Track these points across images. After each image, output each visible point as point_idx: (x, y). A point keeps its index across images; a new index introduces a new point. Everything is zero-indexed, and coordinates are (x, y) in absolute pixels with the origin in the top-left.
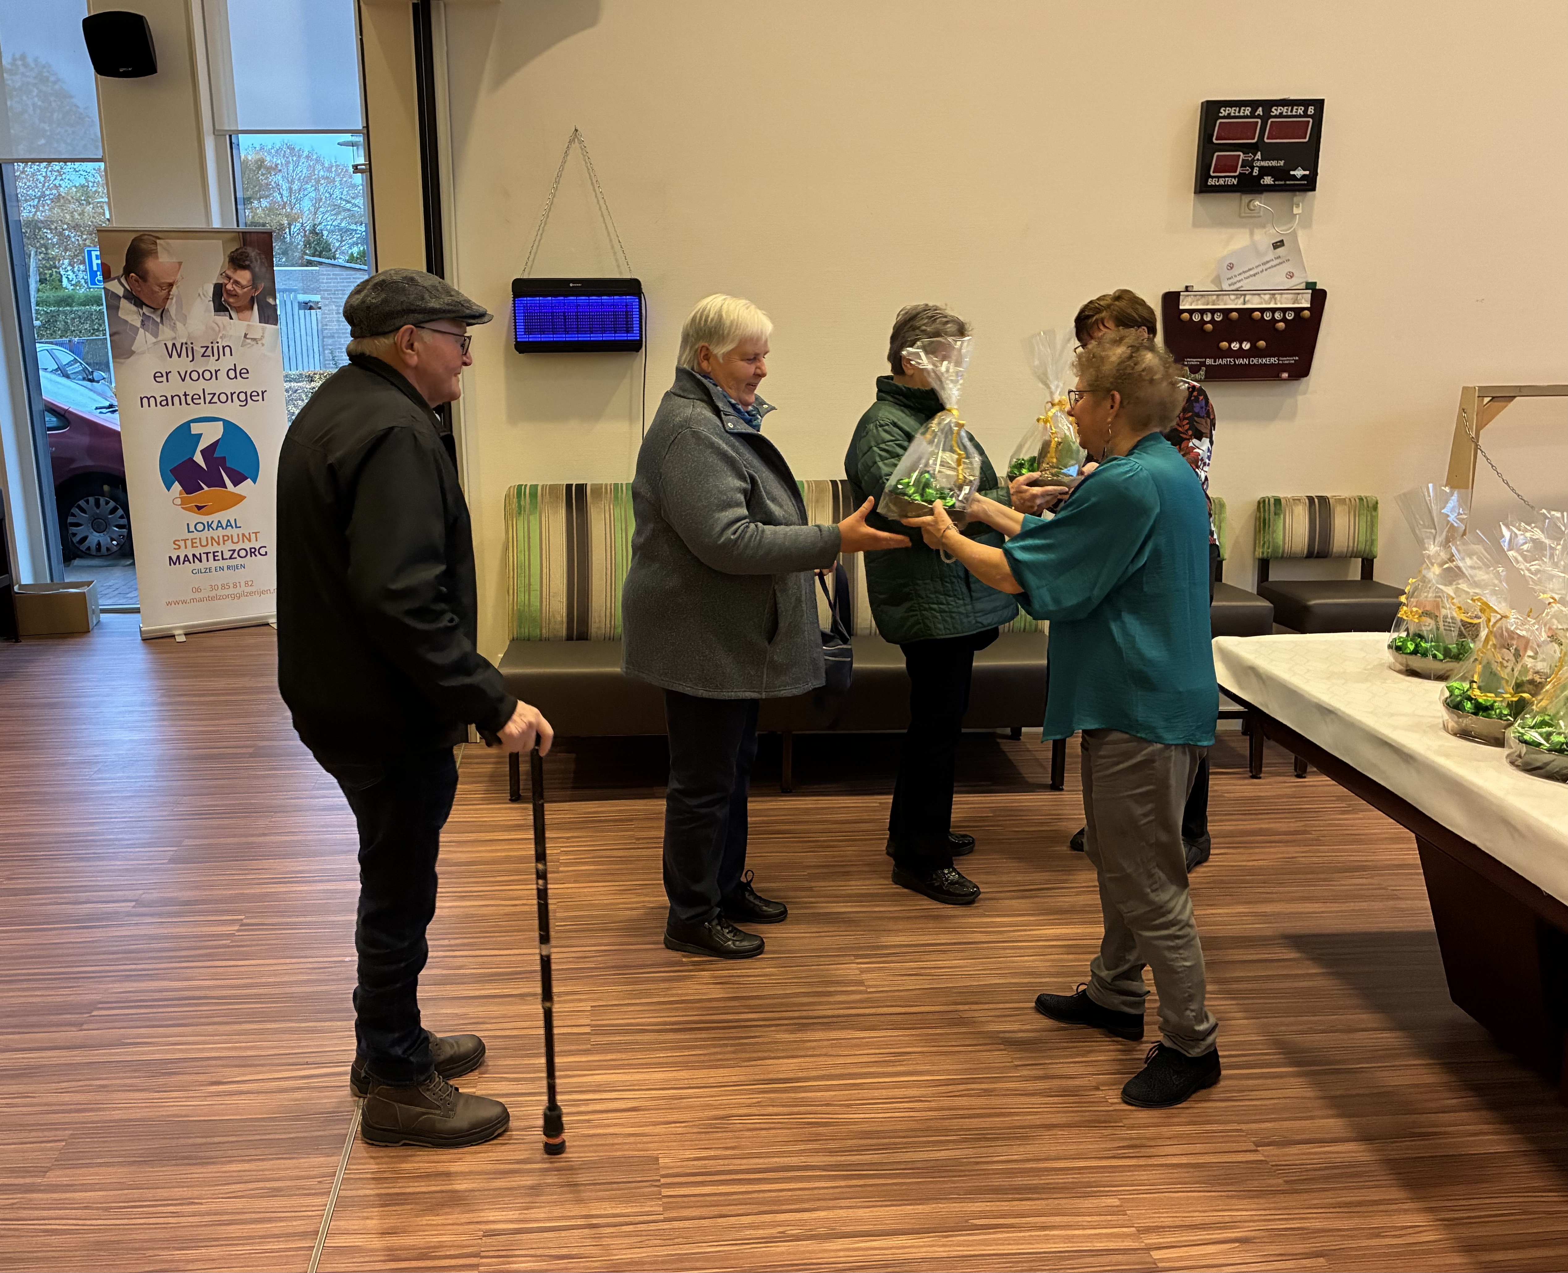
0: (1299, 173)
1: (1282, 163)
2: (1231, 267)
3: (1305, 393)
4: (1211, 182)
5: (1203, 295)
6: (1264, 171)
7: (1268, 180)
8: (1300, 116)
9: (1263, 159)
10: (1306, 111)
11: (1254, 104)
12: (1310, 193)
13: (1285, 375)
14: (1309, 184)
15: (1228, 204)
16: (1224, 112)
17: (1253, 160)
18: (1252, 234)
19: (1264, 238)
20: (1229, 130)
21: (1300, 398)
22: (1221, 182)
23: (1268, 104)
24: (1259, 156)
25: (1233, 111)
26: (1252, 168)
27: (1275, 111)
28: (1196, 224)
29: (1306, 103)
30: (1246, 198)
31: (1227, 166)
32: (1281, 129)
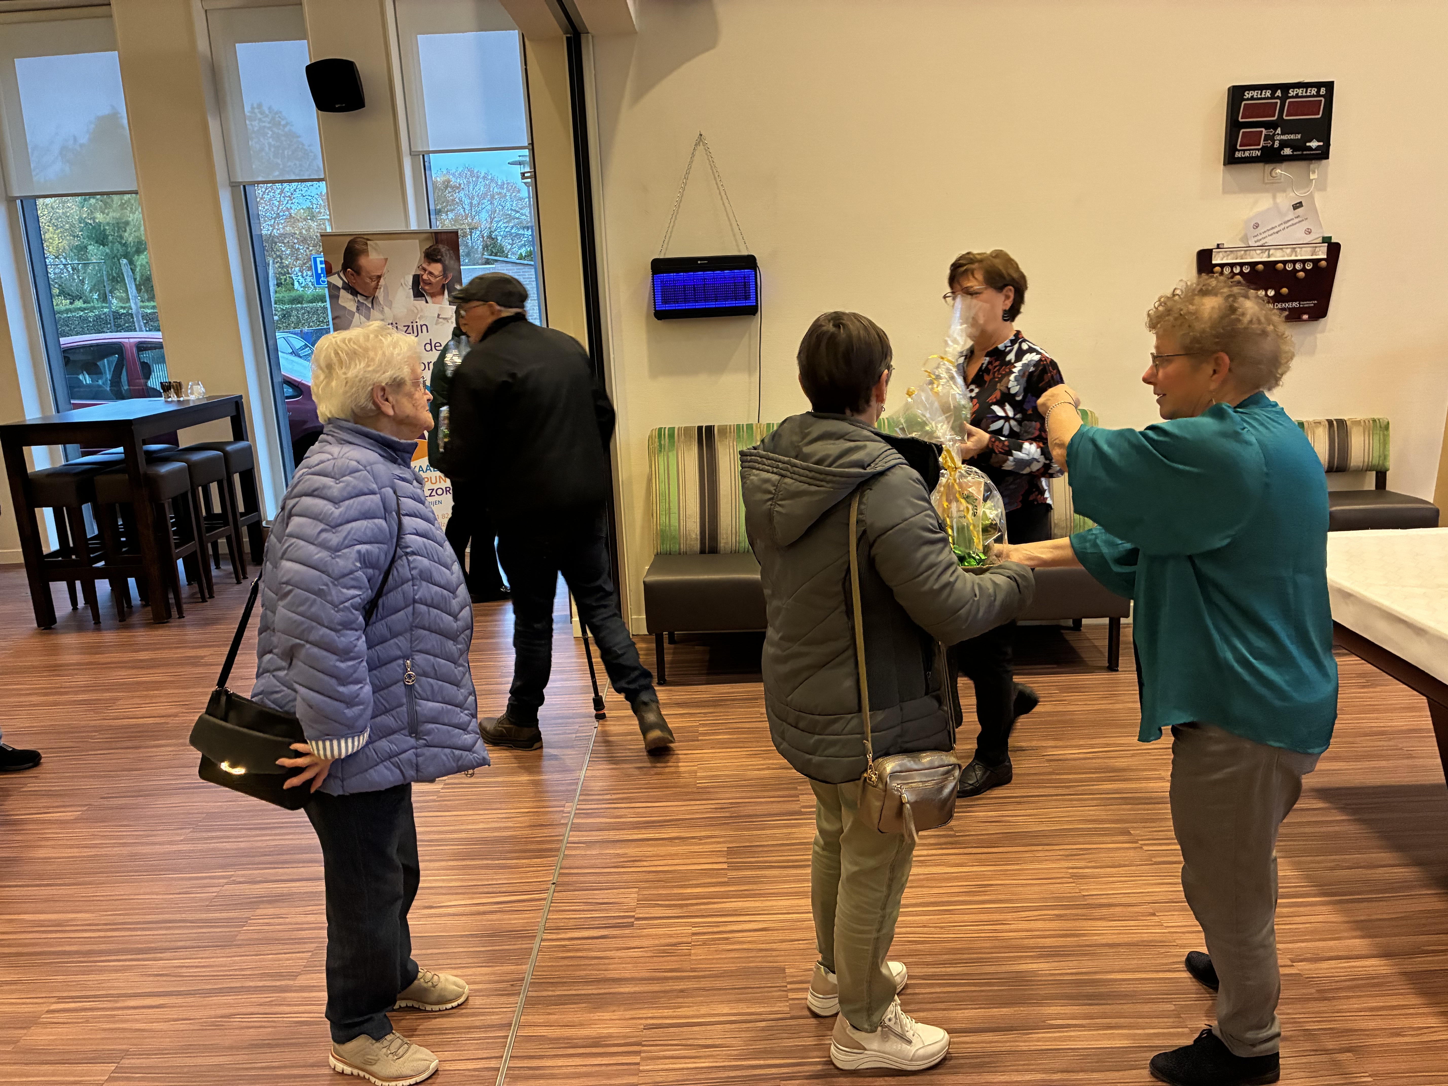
0: (1314, 144)
1: (1299, 136)
2: (1256, 226)
3: (1323, 331)
4: (1238, 155)
5: (1232, 250)
6: (1284, 144)
7: (1287, 151)
8: (1313, 96)
9: (1283, 134)
10: (1318, 91)
11: (1274, 87)
12: (1324, 161)
13: (1306, 317)
14: (1323, 154)
15: (1254, 173)
16: (1248, 95)
17: (1274, 135)
18: (1274, 197)
19: (1285, 200)
20: (1253, 110)
21: (1319, 336)
22: (1247, 154)
23: (1285, 87)
24: (1279, 131)
25: (1255, 94)
26: (1274, 141)
27: (1292, 93)
28: (1226, 191)
29: (1318, 85)
30: (1268, 167)
31: (1251, 140)
32: (1298, 108)
